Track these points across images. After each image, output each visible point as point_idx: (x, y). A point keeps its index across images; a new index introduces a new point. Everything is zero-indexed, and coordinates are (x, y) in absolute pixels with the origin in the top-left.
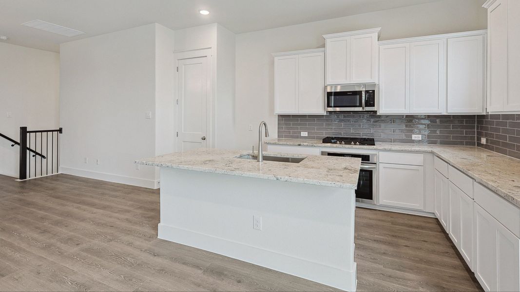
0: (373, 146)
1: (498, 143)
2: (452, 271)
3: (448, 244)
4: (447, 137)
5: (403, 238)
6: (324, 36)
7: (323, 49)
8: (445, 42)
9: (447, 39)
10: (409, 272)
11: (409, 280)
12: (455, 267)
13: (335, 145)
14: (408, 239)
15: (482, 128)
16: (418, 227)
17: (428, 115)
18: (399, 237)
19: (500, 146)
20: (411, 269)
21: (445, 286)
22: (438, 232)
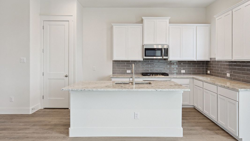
0: (167, 77)
1: (215, 73)
2: (209, 124)
3: (203, 116)
4: (195, 71)
5: (187, 116)
6: (143, 18)
7: (142, 24)
8: (196, 28)
9: (196, 26)
10: (196, 127)
11: (198, 129)
12: (209, 123)
13: (150, 77)
14: (189, 116)
15: (208, 67)
16: (189, 112)
17: (188, 61)
18: (185, 116)
19: (216, 74)
20: (196, 126)
21: (209, 128)
22: (197, 112)
